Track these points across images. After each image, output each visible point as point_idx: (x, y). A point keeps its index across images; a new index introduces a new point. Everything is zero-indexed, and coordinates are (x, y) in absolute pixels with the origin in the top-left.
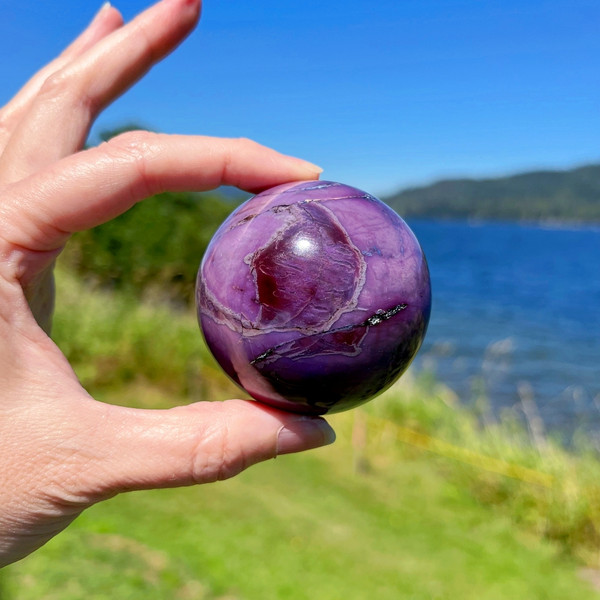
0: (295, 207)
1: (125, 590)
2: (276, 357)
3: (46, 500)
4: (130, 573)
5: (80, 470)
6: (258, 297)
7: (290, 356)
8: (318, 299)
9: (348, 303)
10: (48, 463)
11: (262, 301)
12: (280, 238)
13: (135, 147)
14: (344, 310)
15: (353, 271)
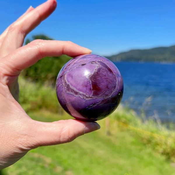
0: (97, 62)
1: (39, 169)
2: (95, 105)
3: (18, 149)
4: (40, 164)
5: (28, 140)
6: (92, 88)
7: (100, 105)
8: (108, 89)
9: (115, 89)
10: (19, 138)
11: (93, 89)
12: (96, 71)
13: (37, 44)
14: (114, 91)
15: (115, 81)
